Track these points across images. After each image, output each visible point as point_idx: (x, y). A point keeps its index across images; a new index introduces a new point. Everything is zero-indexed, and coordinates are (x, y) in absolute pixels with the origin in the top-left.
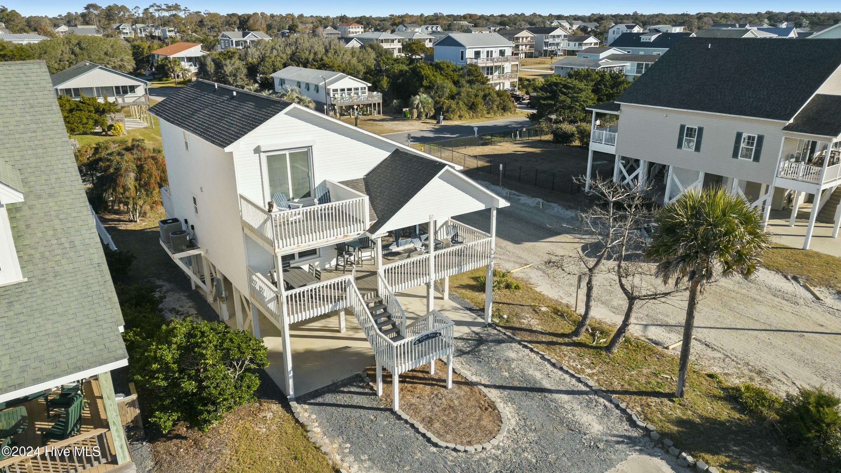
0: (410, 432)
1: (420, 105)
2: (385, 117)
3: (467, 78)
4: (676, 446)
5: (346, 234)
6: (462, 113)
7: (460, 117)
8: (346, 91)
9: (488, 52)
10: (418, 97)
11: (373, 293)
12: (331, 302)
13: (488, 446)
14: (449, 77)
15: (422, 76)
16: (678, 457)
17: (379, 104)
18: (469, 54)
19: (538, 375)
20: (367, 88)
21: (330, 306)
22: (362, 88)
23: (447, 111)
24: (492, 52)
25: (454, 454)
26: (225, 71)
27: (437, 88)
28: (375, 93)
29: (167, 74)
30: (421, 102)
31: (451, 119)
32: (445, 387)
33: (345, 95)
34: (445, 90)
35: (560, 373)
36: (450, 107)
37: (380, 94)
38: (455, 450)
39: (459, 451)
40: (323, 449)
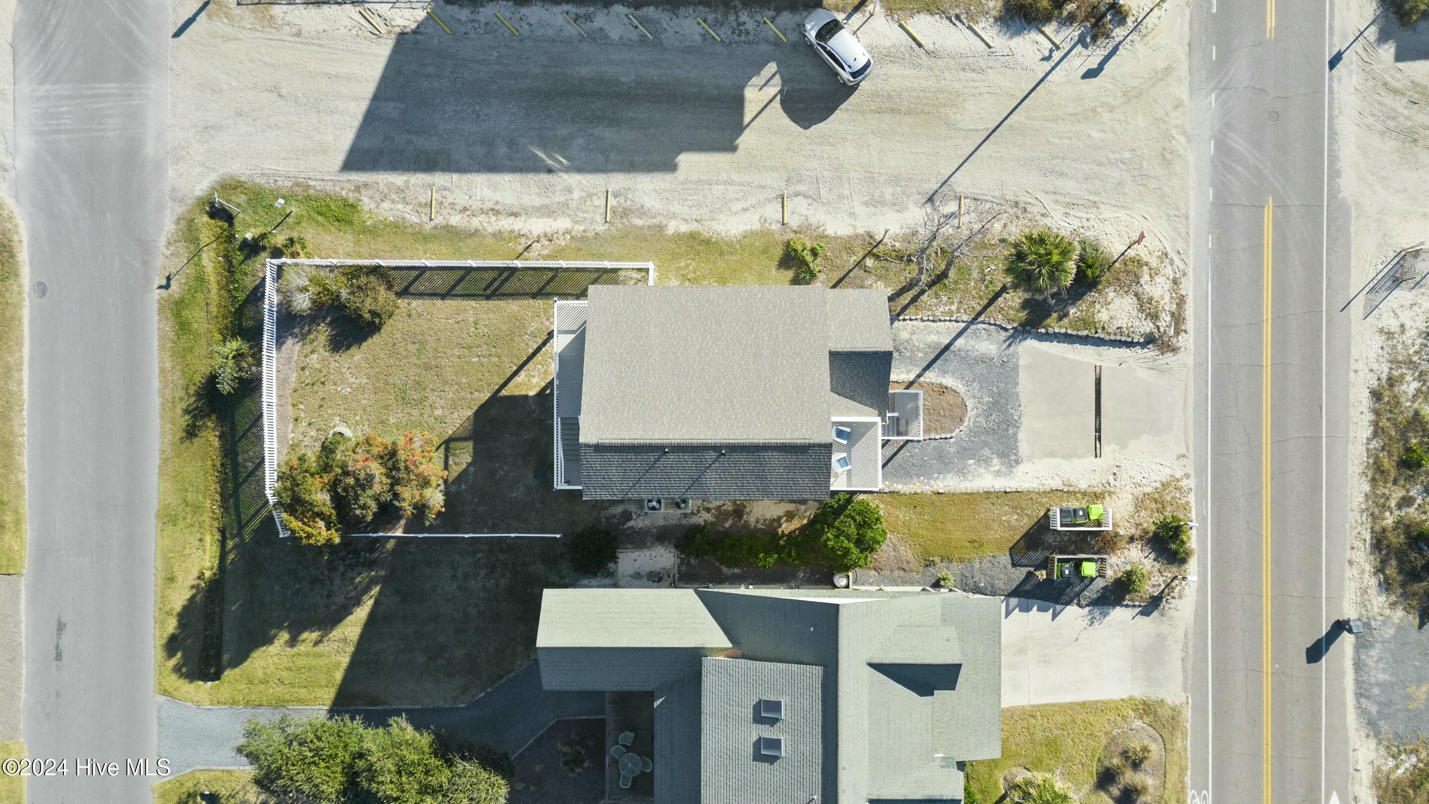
4: (1033, 328)
16: (1037, 333)
19: (934, 338)
35: (942, 323)
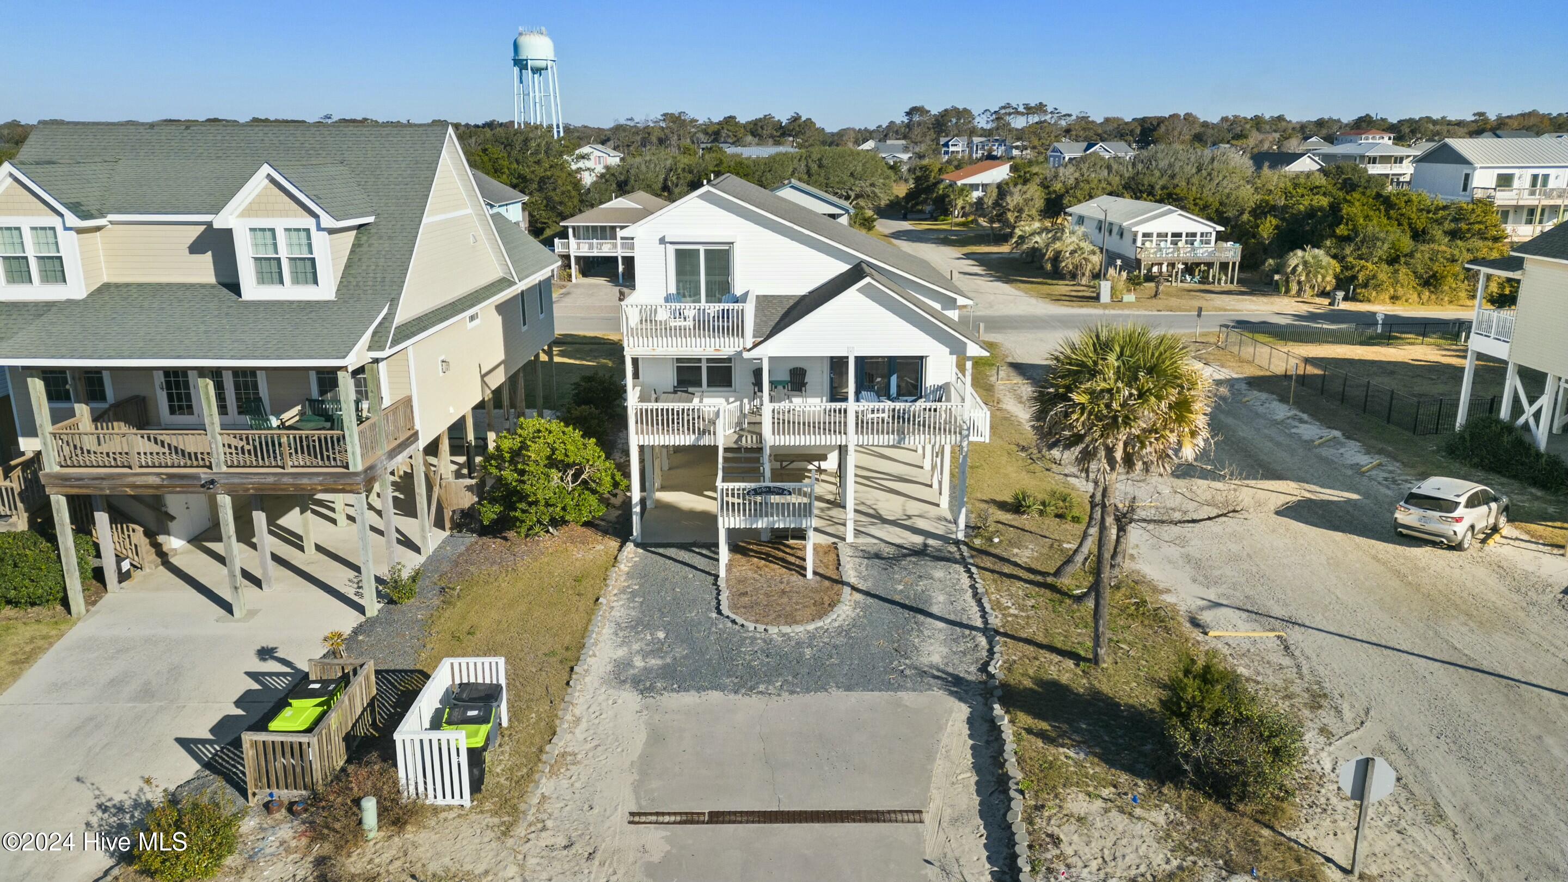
0: (710, 596)
1: (1300, 268)
2: (1243, 289)
3: (1448, 226)
4: (1000, 698)
5: (717, 347)
6: (1400, 291)
7: (1394, 298)
8: (1169, 238)
9: (1535, 177)
10: (1300, 253)
11: (754, 437)
12: (694, 432)
13: (775, 630)
14: (1405, 222)
15: (1342, 217)
17: (1234, 264)
18: (1483, 179)
19: (940, 599)
20: (1214, 234)
21: (693, 437)
22: (1202, 235)
23: (1365, 285)
24: (1546, 177)
25: (730, 624)
26: (1008, 204)
27: (1362, 242)
28: (1230, 244)
29: (947, 210)
30: (1305, 263)
31: (1369, 301)
32: (805, 576)
33: (1167, 244)
34: (1379, 244)
35: (973, 604)
36: (1374, 277)
37: (1237, 245)
38: (734, 622)
39: (736, 623)
40: (608, 582)
